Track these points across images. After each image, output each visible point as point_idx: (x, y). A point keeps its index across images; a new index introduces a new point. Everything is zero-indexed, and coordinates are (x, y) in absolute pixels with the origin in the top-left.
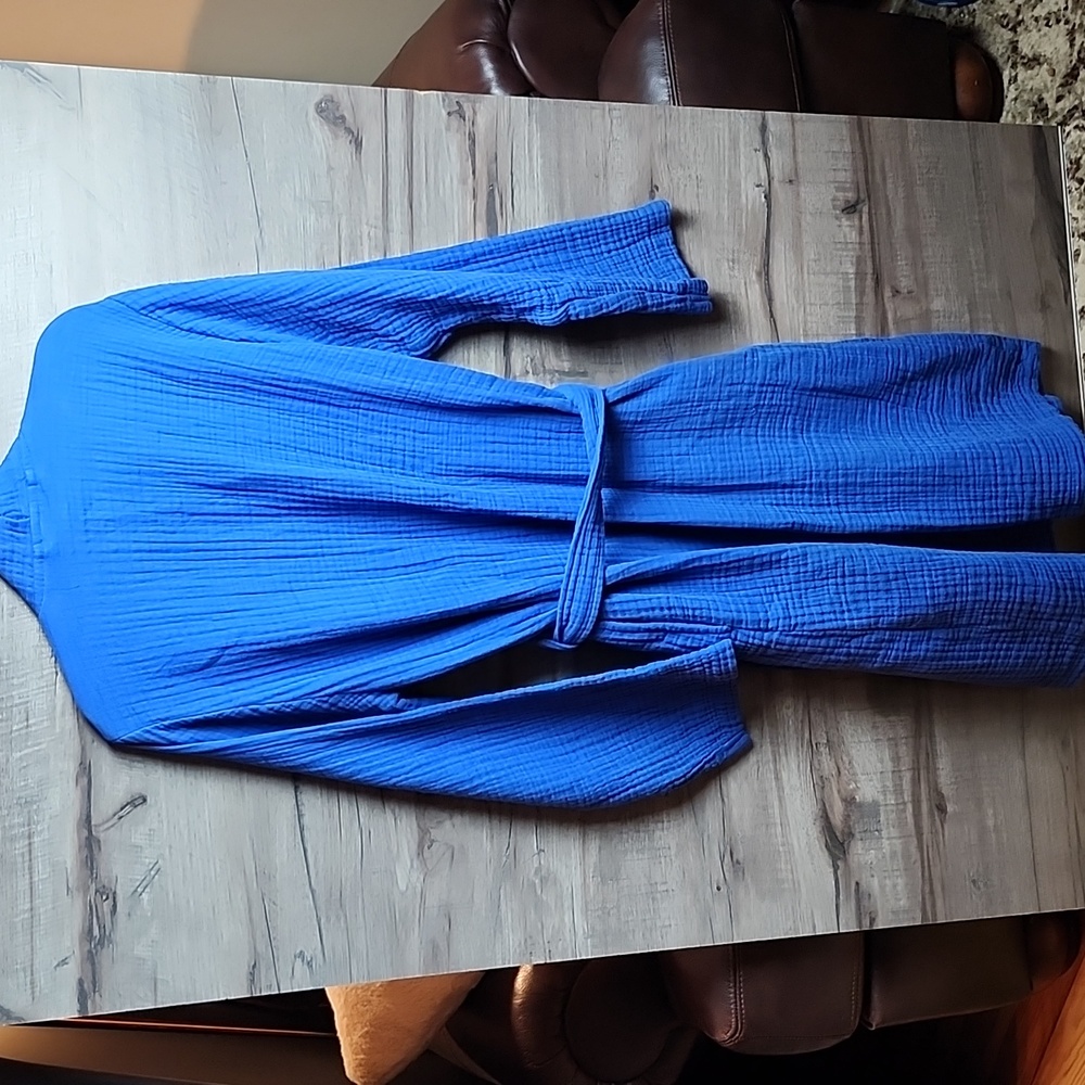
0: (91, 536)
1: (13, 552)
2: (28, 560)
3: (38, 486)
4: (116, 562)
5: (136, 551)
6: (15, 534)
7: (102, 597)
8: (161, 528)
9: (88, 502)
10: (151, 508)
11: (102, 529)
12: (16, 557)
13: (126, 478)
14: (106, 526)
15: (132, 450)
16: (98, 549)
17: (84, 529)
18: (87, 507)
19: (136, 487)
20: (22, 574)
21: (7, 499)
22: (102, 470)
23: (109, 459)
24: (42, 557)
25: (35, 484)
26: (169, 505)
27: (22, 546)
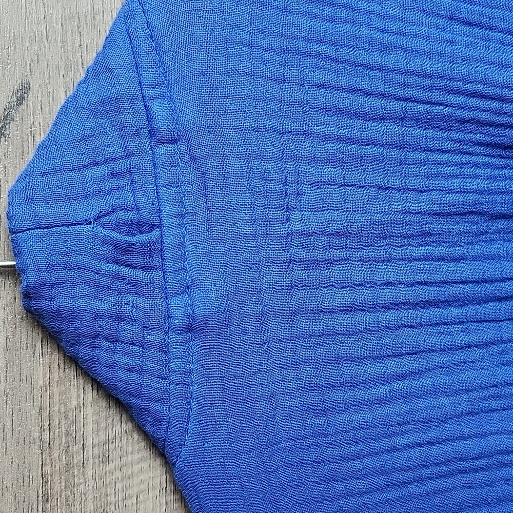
0: (299, 273)
1: (119, 318)
2: (154, 337)
3: (183, 147)
4: (349, 334)
5: (387, 307)
6: (124, 271)
7: (321, 420)
8: (441, 250)
9: (292, 188)
10: (422, 203)
11: (320, 254)
12: (127, 331)
13: (374, 130)
14: (329, 248)
15: (392, 60)
16: (313, 305)
17: (284, 256)
18: (292, 201)
19: (394, 153)
20: (141, 371)
21: (102, 179)
22: (325, 110)
23: (343, 81)
24: (190, 329)
25: (175, 141)
26: (458, 198)
27: (141, 302)
